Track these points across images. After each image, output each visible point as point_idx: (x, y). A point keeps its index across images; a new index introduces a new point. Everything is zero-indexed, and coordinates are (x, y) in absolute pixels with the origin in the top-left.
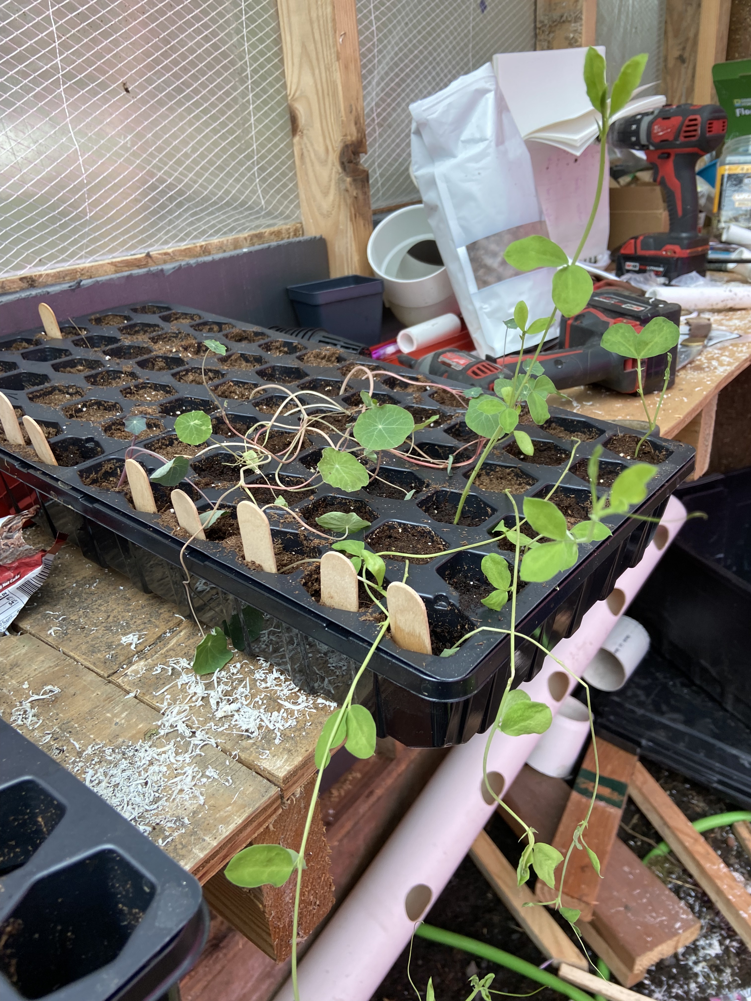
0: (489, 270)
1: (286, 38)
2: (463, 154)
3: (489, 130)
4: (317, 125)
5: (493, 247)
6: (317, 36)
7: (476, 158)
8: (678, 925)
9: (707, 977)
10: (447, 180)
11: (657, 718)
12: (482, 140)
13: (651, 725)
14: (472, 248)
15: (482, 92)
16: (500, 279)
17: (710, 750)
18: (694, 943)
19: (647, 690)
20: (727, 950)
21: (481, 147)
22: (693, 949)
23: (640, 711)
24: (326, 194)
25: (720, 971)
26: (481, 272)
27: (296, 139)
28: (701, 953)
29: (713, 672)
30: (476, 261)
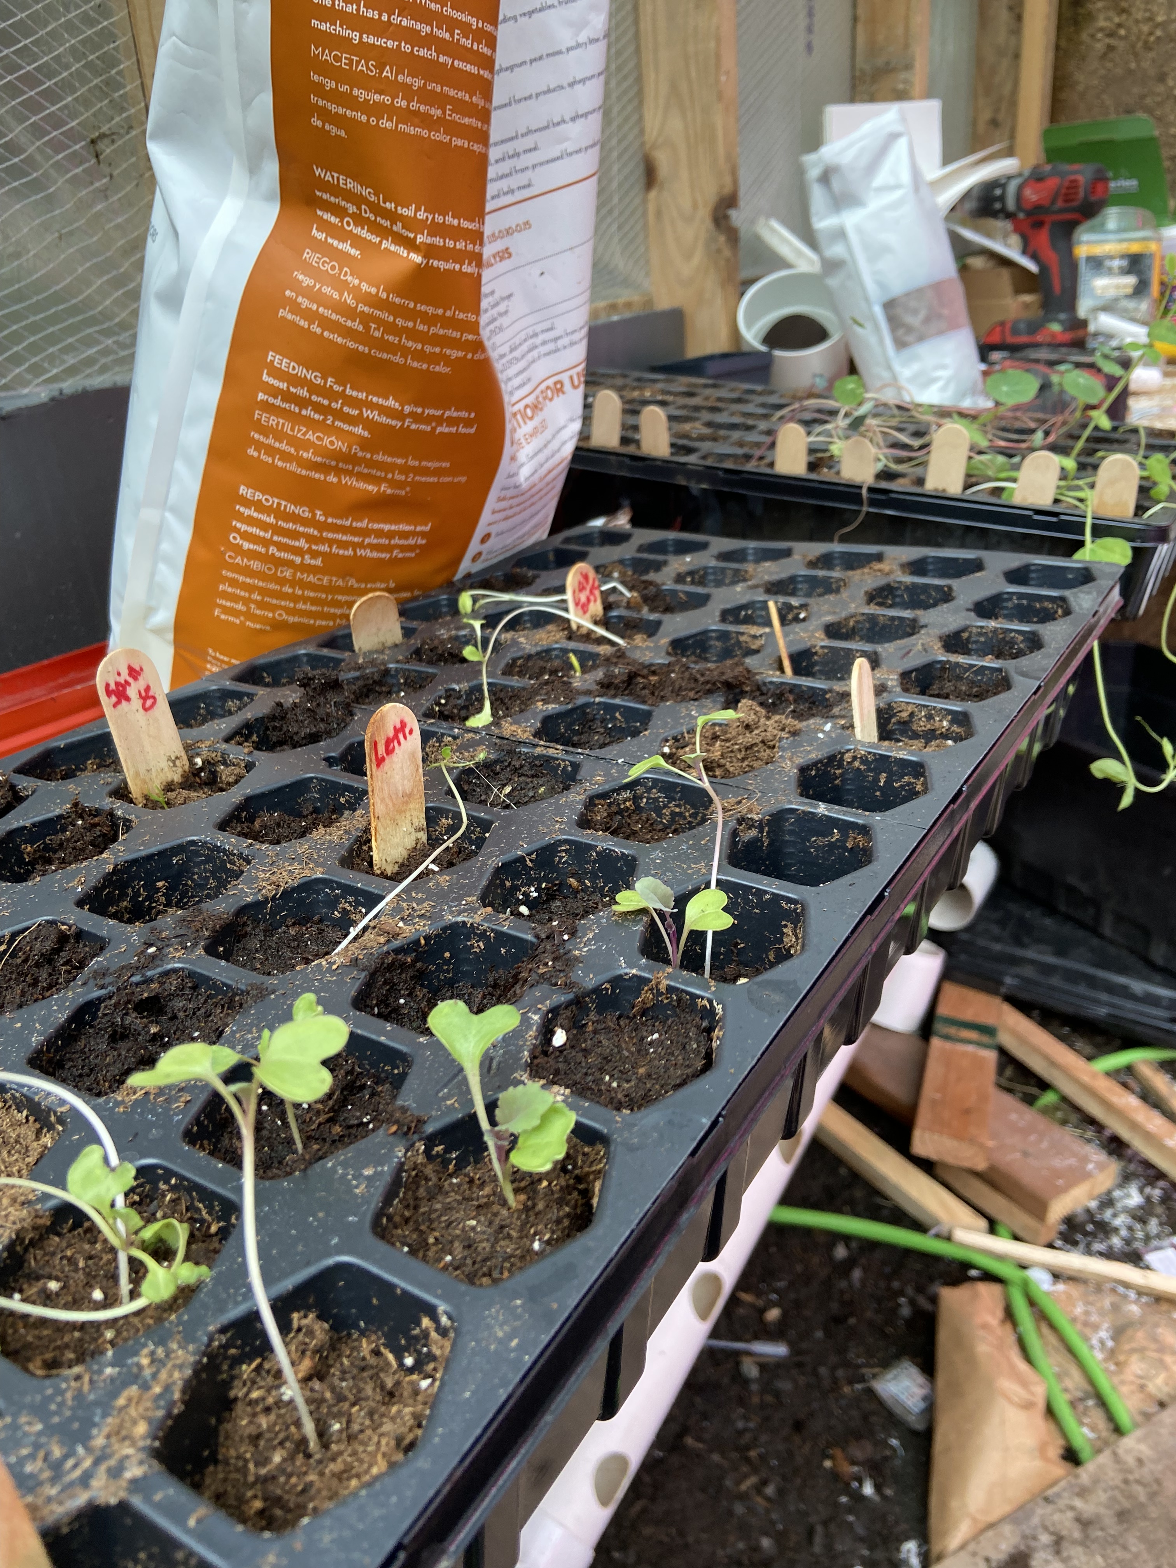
0: (909, 329)
1: (650, 77)
2: (875, 203)
3: (905, 177)
4: (684, 174)
5: (913, 304)
6: (694, 74)
7: (894, 206)
8: (1091, 1166)
9: (1130, 1229)
10: (859, 230)
11: (1020, 952)
12: (897, 187)
13: (1014, 961)
14: (889, 306)
15: (894, 137)
16: (921, 338)
17: (1092, 982)
18: (1109, 1192)
19: (1002, 923)
20: (1148, 1199)
21: (897, 194)
22: (1108, 1202)
23: (997, 947)
24: (688, 257)
25: (1143, 1221)
26: (901, 332)
27: (653, 194)
28: (1119, 1205)
29: (1085, 888)
30: (894, 322)
